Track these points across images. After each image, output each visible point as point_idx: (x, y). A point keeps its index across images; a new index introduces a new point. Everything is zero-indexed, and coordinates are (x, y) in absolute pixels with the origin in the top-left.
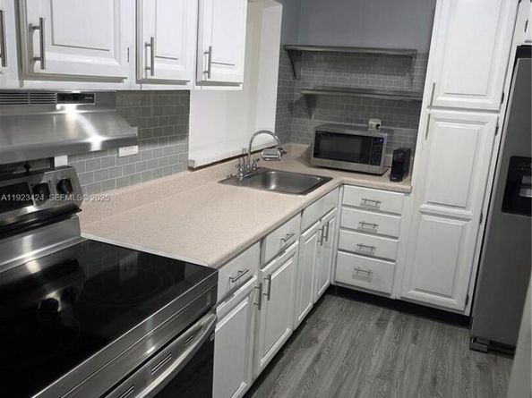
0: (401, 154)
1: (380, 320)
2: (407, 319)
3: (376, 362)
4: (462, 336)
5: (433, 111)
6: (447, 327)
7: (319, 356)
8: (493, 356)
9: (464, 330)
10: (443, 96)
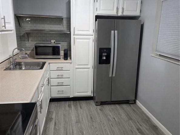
0: (66, 51)
1: (69, 105)
2: (76, 103)
3: (74, 118)
4: (92, 102)
5: (75, 36)
6: (88, 101)
7: (55, 123)
8: (102, 106)
9: (92, 101)
10: (77, 31)
